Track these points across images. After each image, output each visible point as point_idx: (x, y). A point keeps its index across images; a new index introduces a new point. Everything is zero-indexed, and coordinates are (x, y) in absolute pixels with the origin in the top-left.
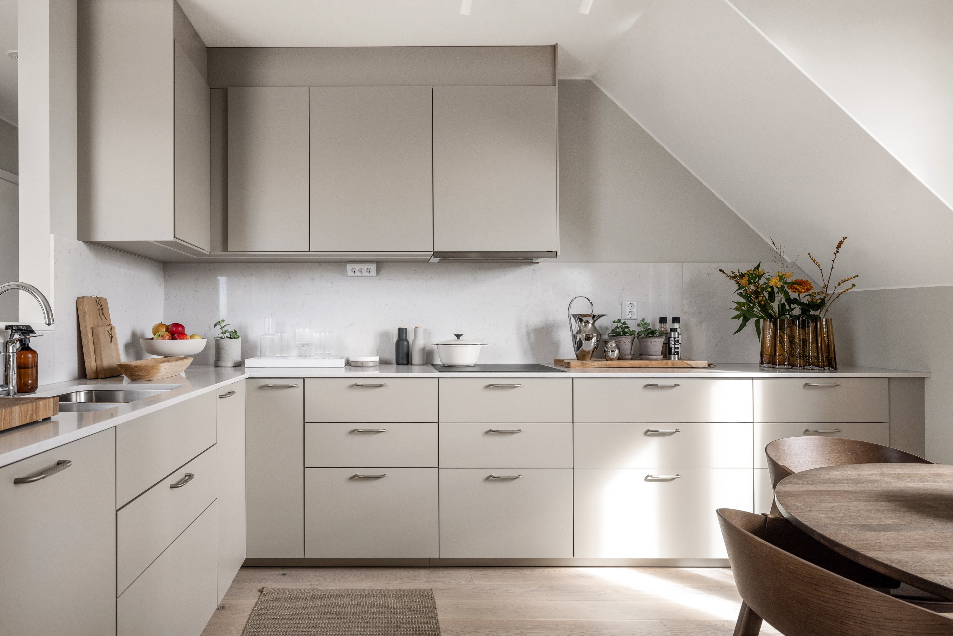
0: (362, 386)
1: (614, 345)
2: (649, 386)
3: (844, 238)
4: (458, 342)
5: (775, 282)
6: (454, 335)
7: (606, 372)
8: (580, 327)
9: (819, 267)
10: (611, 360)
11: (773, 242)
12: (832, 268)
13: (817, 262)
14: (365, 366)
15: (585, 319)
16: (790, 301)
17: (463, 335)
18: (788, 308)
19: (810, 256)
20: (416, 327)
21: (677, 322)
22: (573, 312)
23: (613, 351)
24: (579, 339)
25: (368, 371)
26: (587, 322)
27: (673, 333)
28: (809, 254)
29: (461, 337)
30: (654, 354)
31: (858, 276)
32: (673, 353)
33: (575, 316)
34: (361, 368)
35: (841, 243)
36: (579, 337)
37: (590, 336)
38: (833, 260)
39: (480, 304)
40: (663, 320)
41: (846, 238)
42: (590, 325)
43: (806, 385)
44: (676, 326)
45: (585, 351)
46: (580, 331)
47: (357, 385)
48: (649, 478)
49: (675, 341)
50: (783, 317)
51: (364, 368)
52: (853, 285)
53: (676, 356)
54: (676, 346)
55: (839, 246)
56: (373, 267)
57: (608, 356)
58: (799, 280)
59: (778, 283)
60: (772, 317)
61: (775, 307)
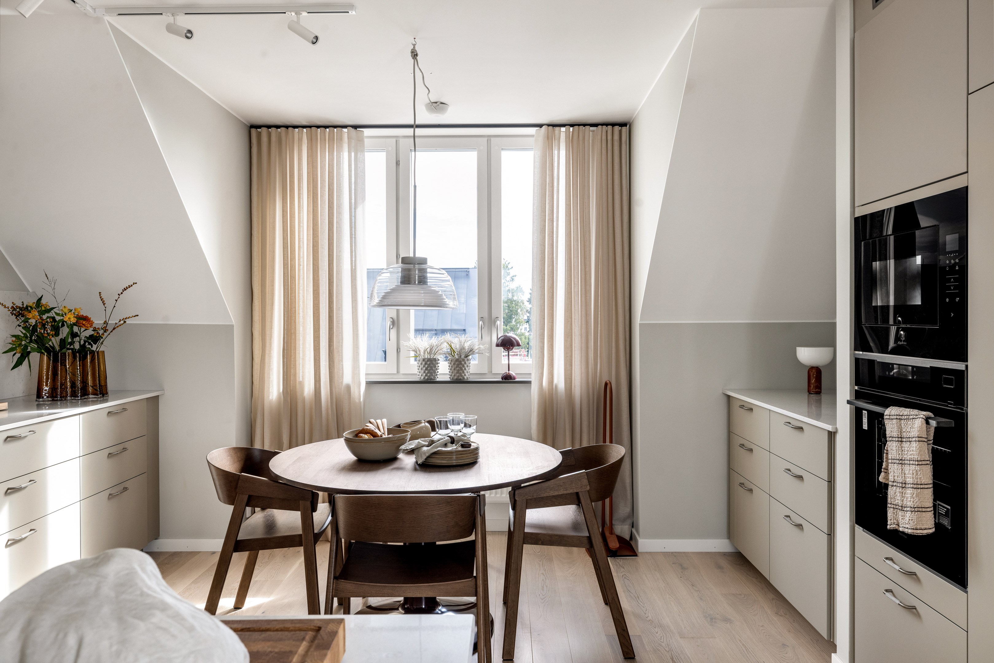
2: (8, 439)
3: (134, 284)
9: (104, 305)
11: (46, 274)
12: (114, 307)
13: (104, 301)
16: (74, 335)
18: (69, 341)
19: (100, 295)
28: (100, 293)
31: (138, 315)
35: (129, 287)
38: (116, 300)
41: (136, 283)
43: (109, 412)
48: (10, 542)
50: (64, 350)
55: (125, 290)
58: (83, 315)
59: (69, 318)
60: (50, 351)
61: (55, 342)
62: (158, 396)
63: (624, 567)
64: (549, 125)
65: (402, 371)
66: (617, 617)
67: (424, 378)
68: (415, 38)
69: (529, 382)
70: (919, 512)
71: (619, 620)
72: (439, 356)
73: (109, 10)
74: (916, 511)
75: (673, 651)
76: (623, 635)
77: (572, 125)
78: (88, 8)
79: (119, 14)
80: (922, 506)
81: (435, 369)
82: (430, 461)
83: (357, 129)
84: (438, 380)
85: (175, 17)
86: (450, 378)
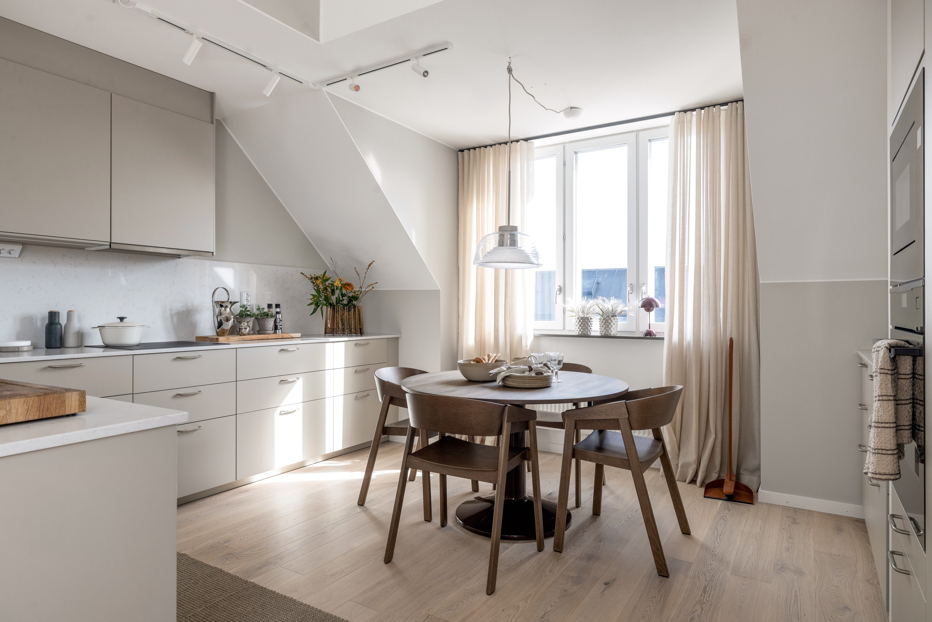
0: (60, 367)
1: (246, 324)
2: (282, 351)
3: (373, 261)
4: (122, 324)
5: (337, 283)
6: (117, 318)
7: (242, 343)
8: (221, 310)
9: (359, 276)
10: (244, 335)
12: (365, 277)
13: (358, 273)
14: (20, 351)
15: (224, 305)
16: (343, 295)
17: (127, 318)
18: (341, 299)
19: (355, 269)
20: (69, 311)
21: (278, 308)
22: (216, 299)
23: (245, 329)
24: (220, 320)
25: (21, 356)
26: (226, 307)
27: (278, 315)
28: (355, 268)
29: (125, 320)
30: (269, 329)
31: (377, 283)
32: (278, 329)
33: (215, 302)
34: (17, 353)
35: (371, 263)
36: (220, 318)
37: (228, 318)
38: (366, 273)
39: (130, 290)
40: (270, 306)
41: (374, 261)
42: (228, 309)
43: (356, 344)
44: (278, 310)
45: (224, 330)
46: (220, 314)
47: (50, 367)
48: (282, 413)
49: (280, 321)
50: (338, 305)
51: (20, 353)
52: (373, 288)
53: (280, 331)
54: (280, 324)
55: (369, 266)
56: (18, 248)
57: (242, 333)
58: (348, 283)
59: (338, 284)
60: (331, 305)
61: (334, 299)
62: (398, 337)
63: (731, 511)
64: (680, 112)
65: (567, 328)
66: (651, 536)
67: (579, 333)
68: (510, 58)
69: (662, 339)
70: (879, 454)
71: (653, 539)
72: (592, 316)
73: (322, 82)
74: (876, 454)
75: (712, 582)
76: (657, 553)
77: (702, 108)
78: (310, 85)
79: (327, 85)
80: (882, 447)
81: (587, 326)
82: (507, 383)
83: (528, 141)
84: (591, 335)
85: (353, 79)
86: (600, 334)
